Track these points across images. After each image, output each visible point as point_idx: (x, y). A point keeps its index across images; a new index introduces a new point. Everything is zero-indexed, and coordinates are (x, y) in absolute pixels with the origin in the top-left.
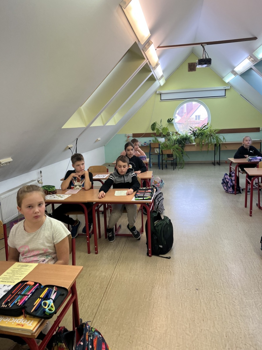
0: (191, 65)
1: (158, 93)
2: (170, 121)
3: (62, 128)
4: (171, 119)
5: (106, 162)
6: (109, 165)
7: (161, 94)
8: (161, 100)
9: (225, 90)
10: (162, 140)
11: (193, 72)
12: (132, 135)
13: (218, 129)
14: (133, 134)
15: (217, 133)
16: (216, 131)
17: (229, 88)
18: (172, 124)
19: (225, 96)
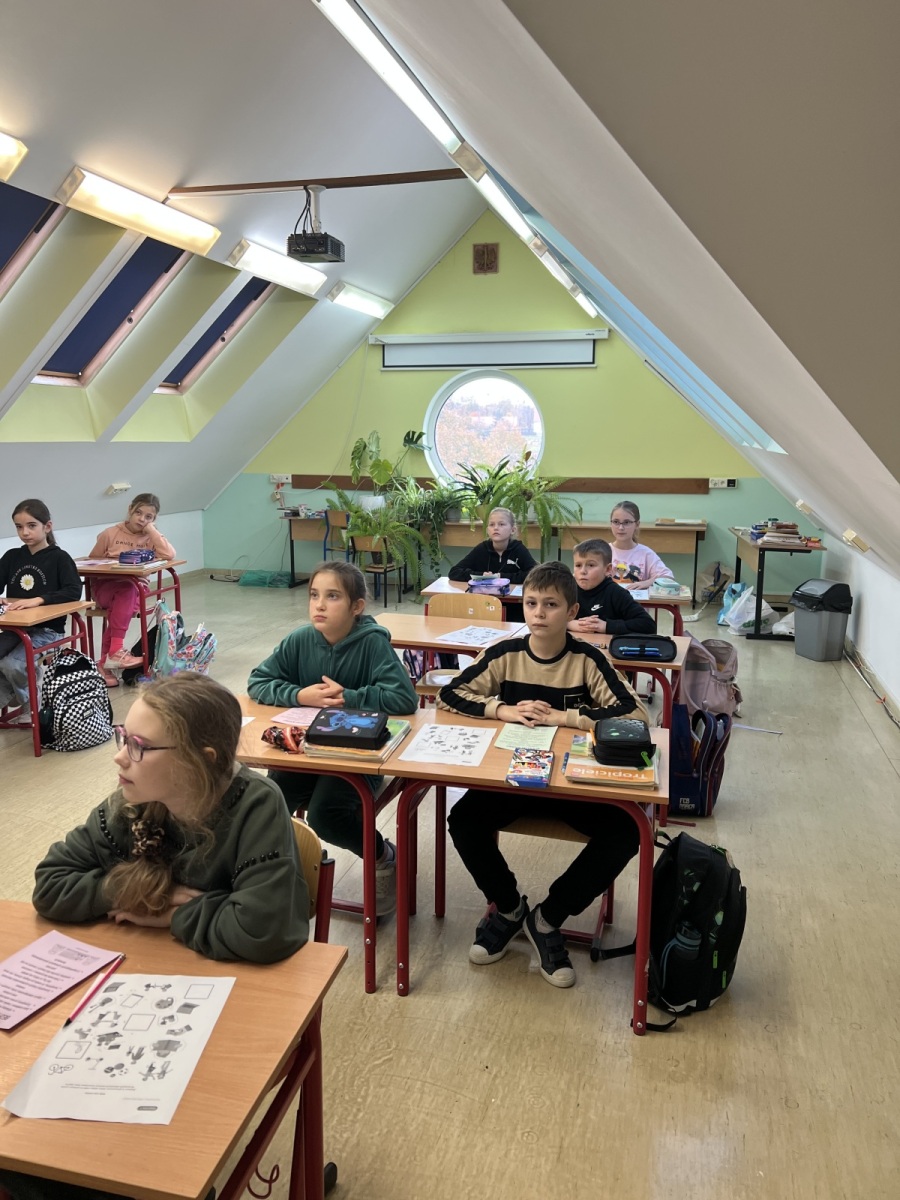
0: (484, 252)
1: (371, 341)
2: (412, 439)
3: (113, 440)
4: (414, 433)
5: (205, 564)
6: (212, 577)
7: (383, 346)
8: (384, 366)
9: (594, 341)
10: (372, 502)
11: (490, 277)
12: (290, 480)
13: (559, 478)
14: (293, 476)
15: (551, 490)
16: (551, 484)
17: (605, 335)
18: (420, 452)
19: (593, 363)
